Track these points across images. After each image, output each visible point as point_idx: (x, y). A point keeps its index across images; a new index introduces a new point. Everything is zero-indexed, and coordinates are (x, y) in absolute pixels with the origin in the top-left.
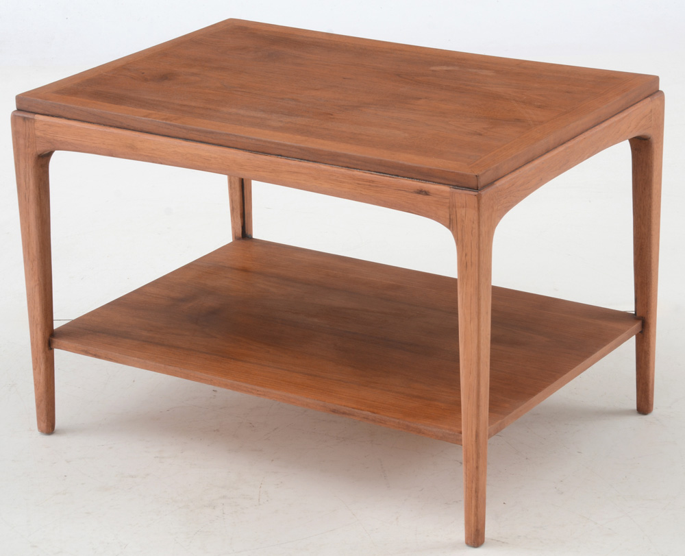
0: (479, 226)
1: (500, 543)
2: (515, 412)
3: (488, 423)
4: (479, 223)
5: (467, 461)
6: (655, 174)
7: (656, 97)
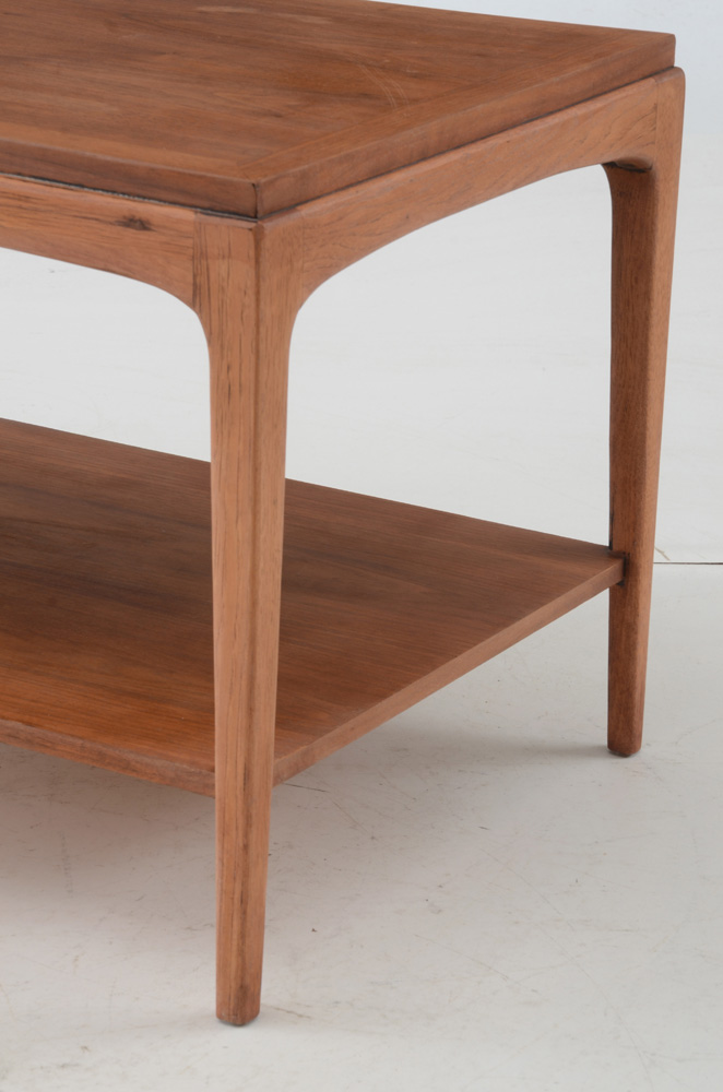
0: (258, 301)
1: (294, 1015)
2: (338, 730)
3: (272, 750)
4: (258, 293)
5: (224, 833)
6: (659, 248)
7: (667, 79)
